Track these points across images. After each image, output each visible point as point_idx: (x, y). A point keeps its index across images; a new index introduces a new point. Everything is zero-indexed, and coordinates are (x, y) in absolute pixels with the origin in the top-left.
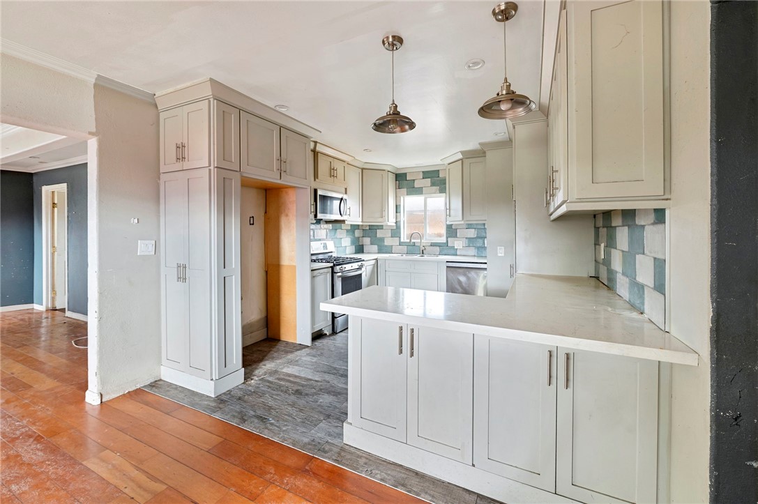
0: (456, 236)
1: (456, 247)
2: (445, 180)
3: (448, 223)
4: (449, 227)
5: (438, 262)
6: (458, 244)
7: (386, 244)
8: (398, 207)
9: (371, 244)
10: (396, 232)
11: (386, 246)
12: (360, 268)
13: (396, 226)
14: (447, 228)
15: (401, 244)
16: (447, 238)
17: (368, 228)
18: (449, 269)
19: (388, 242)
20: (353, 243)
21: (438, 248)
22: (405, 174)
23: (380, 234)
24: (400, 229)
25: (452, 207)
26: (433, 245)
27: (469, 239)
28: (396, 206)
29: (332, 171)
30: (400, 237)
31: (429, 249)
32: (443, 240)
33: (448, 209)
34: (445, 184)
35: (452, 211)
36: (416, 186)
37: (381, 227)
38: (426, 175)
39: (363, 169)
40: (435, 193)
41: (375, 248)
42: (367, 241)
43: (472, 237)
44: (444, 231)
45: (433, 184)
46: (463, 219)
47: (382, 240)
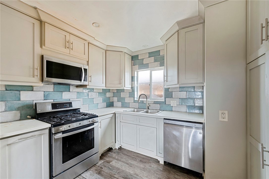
0: (172, 97)
1: (171, 105)
2: (164, 57)
3: (166, 87)
4: (167, 90)
5: (158, 118)
6: (173, 103)
7: (126, 102)
8: (133, 77)
9: (118, 101)
10: (132, 93)
11: (126, 103)
12: (93, 124)
13: (132, 90)
14: (165, 91)
15: (135, 101)
16: (165, 98)
17: (116, 91)
18: (166, 125)
19: (127, 100)
20: (104, 101)
21: (159, 105)
22: (138, 56)
23: (122, 95)
24: (134, 92)
25: (168, 75)
26: (155, 103)
27: (182, 99)
28: (132, 77)
29: (67, 43)
30: (134, 97)
31: (153, 106)
32: (162, 99)
33: (166, 76)
34: (164, 59)
35: (168, 78)
36: (144, 63)
37: (123, 90)
38: (151, 54)
39: (106, 51)
40: (157, 67)
41: (120, 104)
42: (115, 99)
43: (185, 97)
44: (163, 93)
45: (155, 61)
46: (178, 83)
47: (124, 99)
